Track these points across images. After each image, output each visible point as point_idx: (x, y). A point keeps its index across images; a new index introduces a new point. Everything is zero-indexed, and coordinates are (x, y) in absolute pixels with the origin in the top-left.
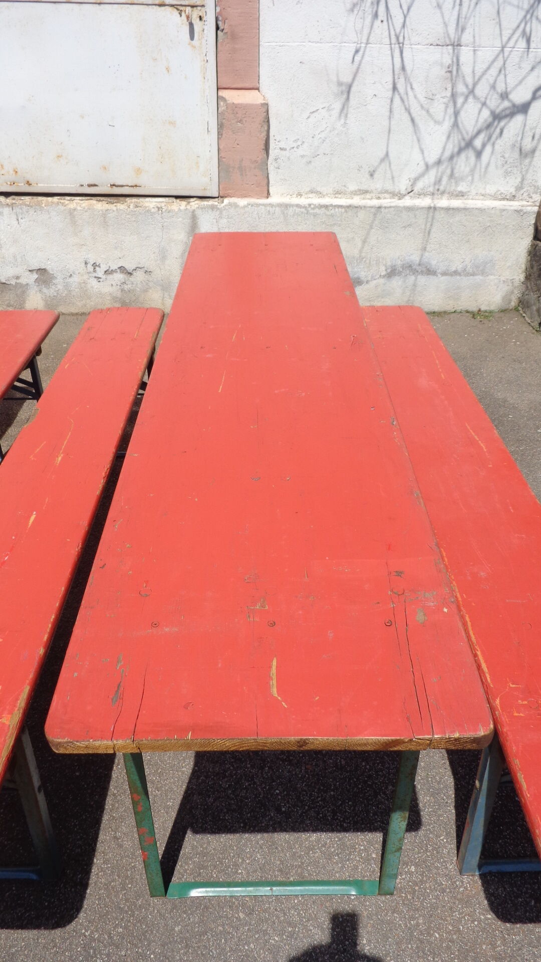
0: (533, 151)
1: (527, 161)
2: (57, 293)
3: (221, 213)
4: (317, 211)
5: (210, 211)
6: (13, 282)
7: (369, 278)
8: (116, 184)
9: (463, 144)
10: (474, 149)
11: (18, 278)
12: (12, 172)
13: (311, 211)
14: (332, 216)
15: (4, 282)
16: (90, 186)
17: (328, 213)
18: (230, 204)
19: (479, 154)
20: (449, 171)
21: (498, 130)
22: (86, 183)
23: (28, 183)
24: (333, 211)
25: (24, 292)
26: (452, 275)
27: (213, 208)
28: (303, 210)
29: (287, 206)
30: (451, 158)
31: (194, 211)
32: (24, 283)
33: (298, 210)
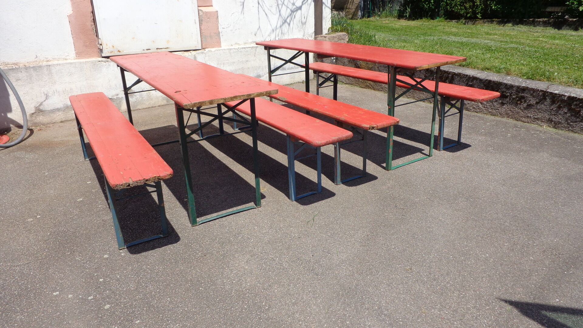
0: (306, 22)
1: (304, 26)
2: (137, 100)
3: (206, 54)
4: (241, 50)
5: (201, 54)
6: (115, 97)
7: (264, 74)
8: (159, 48)
9: (284, 22)
10: (287, 23)
11: (117, 95)
12: (111, 47)
13: (240, 50)
14: (247, 51)
15: (111, 98)
16: (147, 50)
17: (245, 50)
18: (209, 51)
19: (289, 24)
20: (281, 31)
21: (294, 16)
22: (145, 49)
23: (119, 51)
24: (247, 49)
25: (120, 102)
26: (291, 69)
27: (202, 53)
28: (236, 50)
29: (230, 49)
30: (281, 26)
31: (195, 55)
32: (121, 97)
33: (235, 50)
